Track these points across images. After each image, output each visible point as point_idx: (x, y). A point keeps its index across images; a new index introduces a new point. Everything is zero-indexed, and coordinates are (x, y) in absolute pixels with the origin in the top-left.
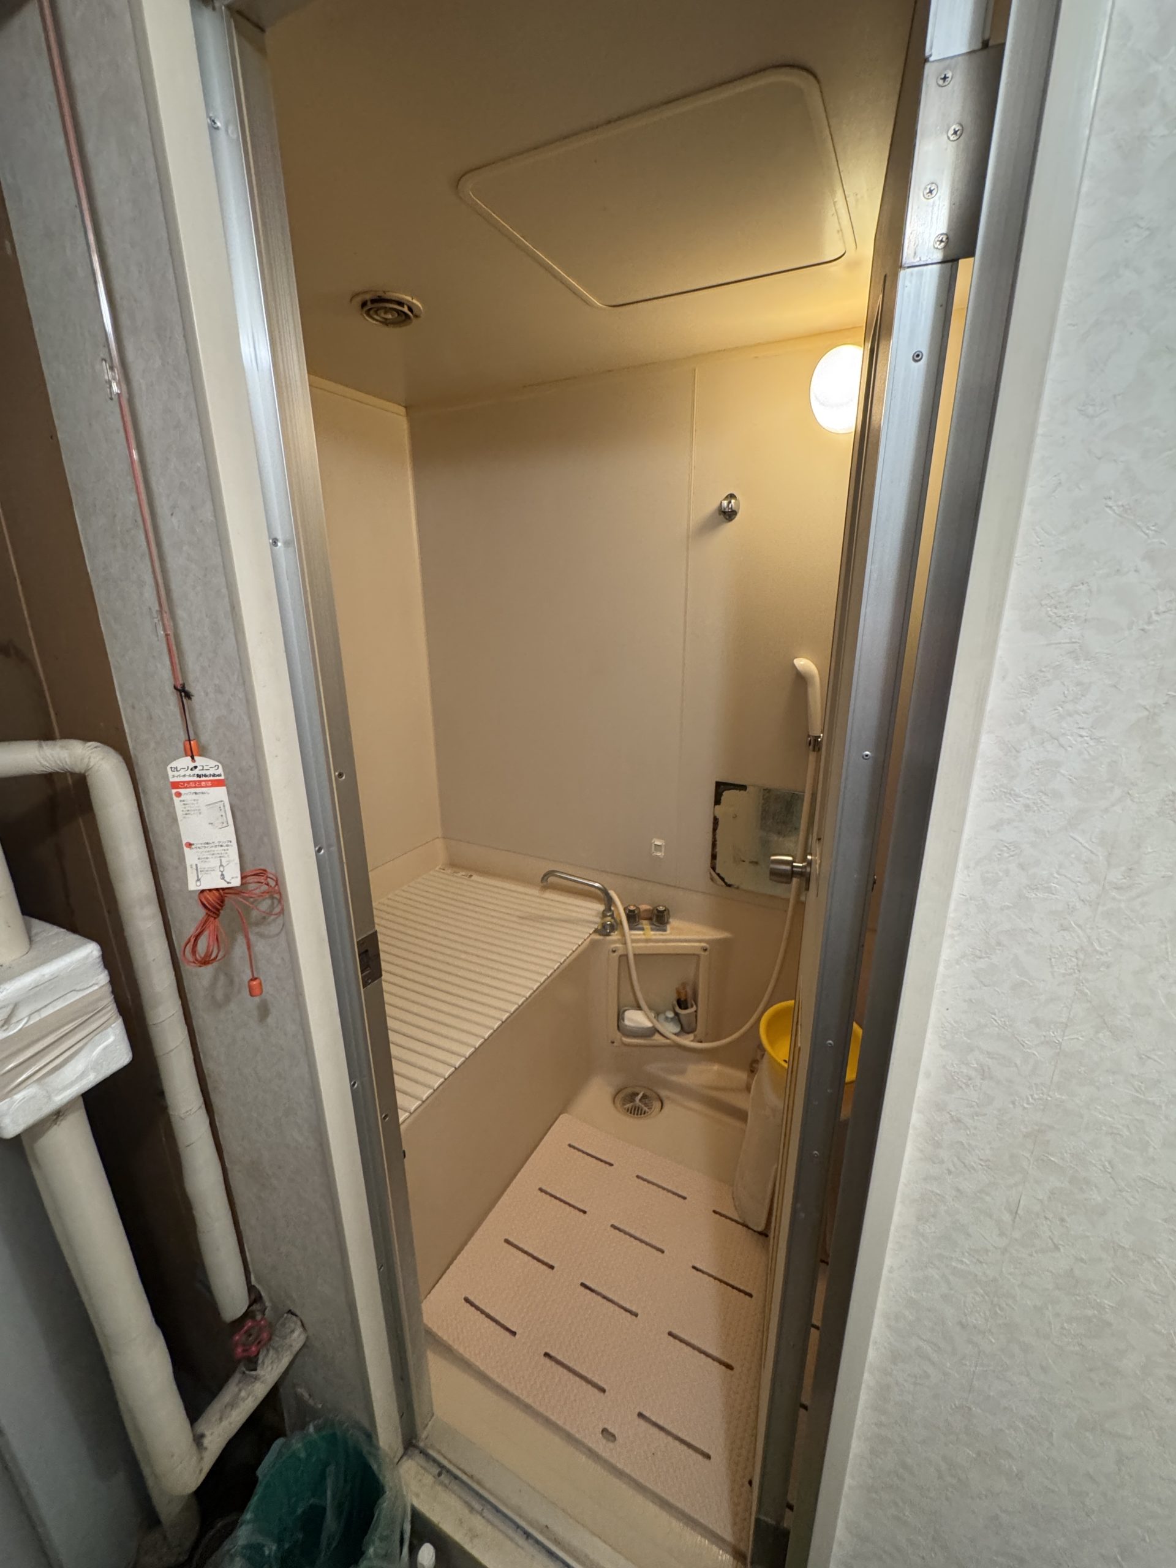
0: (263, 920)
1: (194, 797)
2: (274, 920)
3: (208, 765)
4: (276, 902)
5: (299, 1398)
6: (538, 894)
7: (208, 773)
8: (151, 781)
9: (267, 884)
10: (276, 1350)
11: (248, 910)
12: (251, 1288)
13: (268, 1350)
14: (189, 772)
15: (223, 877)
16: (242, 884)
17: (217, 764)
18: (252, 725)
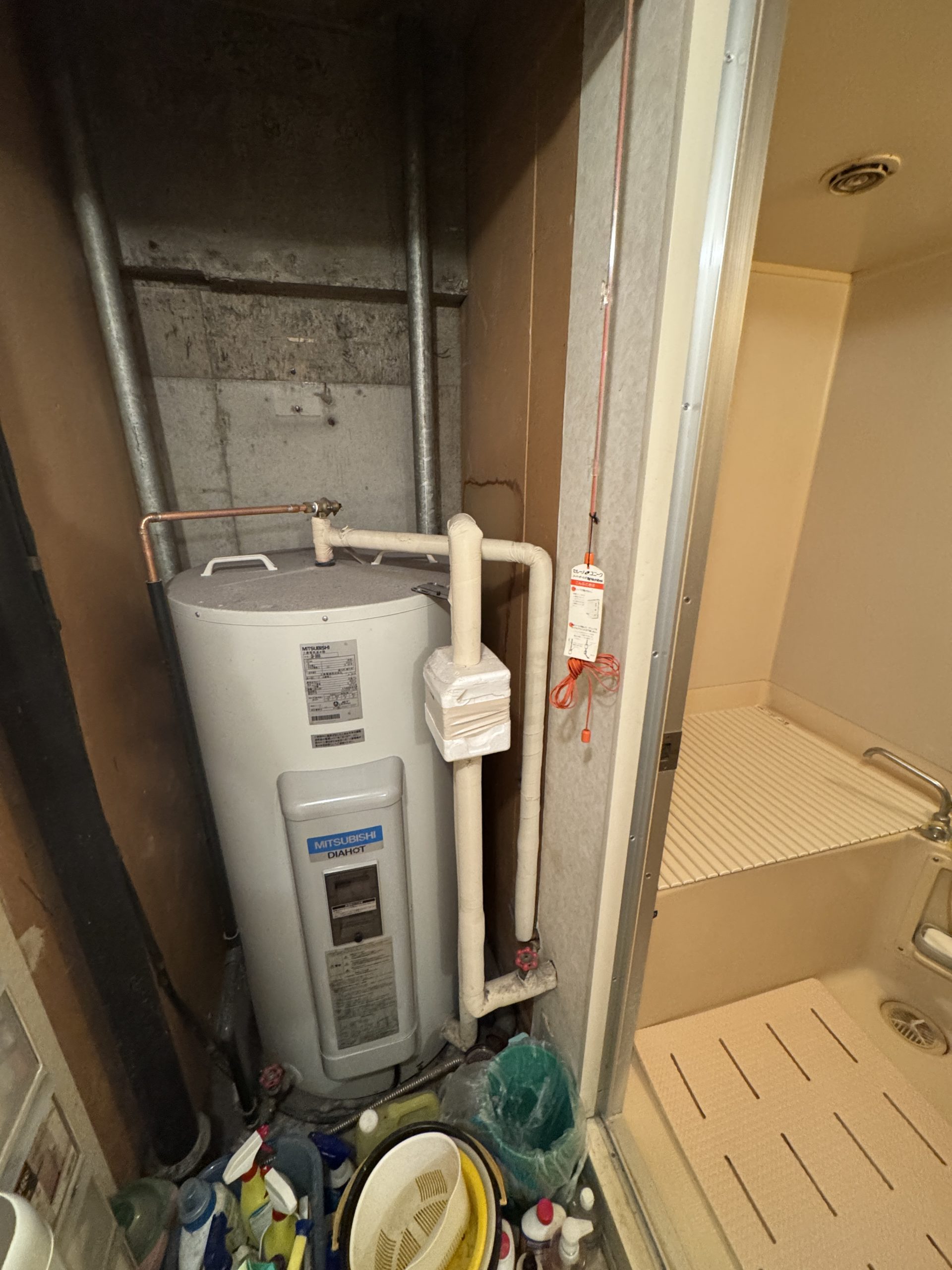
0: (603, 693)
1: (583, 593)
2: (610, 695)
3: (597, 573)
4: (615, 682)
5: (542, 1020)
6: (855, 766)
7: (594, 578)
8: (562, 579)
9: (612, 667)
10: (538, 978)
11: (596, 682)
12: (535, 930)
13: (533, 975)
14: (584, 575)
15: (586, 652)
16: (596, 662)
17: (602, 572)
18: (632, 549)
